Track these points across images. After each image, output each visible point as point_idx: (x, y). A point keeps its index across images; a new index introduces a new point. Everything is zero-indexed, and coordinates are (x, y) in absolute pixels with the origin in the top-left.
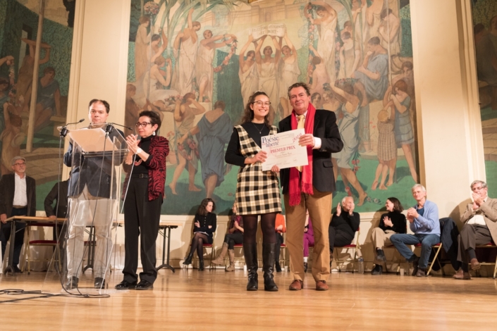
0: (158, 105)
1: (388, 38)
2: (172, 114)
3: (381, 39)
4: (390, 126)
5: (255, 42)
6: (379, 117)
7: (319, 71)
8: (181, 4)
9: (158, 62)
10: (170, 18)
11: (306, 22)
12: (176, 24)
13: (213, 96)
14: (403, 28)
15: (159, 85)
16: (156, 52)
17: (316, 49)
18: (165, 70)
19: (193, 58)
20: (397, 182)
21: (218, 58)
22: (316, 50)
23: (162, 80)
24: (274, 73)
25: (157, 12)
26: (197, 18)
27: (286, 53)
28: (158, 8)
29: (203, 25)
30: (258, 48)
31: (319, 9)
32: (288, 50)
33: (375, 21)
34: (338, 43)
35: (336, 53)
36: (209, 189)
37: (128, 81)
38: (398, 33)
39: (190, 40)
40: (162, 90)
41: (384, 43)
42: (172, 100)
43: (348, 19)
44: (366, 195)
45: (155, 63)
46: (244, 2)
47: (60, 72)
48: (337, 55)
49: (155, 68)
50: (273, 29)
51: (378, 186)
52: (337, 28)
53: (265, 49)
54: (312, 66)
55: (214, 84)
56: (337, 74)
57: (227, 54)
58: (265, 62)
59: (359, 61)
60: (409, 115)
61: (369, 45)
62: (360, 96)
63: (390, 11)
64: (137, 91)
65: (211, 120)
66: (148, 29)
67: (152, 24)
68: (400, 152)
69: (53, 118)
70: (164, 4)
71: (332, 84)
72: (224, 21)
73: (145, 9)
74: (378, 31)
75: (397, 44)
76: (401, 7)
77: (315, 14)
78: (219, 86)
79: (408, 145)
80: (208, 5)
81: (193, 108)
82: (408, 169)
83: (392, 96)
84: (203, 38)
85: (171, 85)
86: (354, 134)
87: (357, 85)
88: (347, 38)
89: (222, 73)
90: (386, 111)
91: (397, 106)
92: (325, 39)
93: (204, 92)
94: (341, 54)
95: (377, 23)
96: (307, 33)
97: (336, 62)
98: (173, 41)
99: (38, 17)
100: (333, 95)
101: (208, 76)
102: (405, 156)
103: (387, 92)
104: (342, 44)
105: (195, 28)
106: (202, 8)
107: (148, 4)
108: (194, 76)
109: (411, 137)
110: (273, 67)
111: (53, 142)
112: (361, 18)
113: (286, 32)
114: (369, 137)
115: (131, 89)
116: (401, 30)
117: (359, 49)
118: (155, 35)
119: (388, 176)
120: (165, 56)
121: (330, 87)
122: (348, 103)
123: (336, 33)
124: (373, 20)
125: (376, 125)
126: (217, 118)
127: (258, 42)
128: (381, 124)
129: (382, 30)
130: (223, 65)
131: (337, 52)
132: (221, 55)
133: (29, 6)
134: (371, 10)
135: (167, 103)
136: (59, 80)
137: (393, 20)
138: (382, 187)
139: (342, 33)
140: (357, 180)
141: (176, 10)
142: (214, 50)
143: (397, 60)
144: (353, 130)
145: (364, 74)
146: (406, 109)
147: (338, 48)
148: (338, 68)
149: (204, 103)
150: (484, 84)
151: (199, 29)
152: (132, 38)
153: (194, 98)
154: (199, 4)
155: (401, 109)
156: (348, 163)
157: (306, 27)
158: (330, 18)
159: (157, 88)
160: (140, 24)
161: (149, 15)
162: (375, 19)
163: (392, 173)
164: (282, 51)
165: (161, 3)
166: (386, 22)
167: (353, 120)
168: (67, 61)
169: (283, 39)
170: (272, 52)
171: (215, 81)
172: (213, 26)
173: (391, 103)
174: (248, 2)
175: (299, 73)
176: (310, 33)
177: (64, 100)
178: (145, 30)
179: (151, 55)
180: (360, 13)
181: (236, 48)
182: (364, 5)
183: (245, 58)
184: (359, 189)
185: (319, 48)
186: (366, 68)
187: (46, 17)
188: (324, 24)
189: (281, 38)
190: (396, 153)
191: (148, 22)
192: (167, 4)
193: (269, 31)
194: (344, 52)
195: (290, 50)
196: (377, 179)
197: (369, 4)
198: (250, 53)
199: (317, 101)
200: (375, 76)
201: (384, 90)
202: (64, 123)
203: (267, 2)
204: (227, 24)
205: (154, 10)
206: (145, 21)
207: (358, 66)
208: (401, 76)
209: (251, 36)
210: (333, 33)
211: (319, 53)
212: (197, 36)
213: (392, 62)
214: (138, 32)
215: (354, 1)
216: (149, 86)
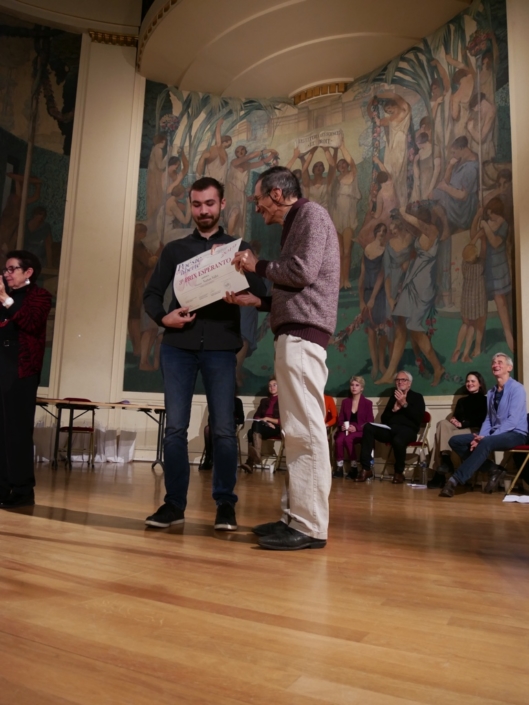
1: (478, 137)
3: (469, 139)
4: (479, 268)
5: (302, 157)
6: (465, 255)
7: (386, 192)
8: (208, 115)
9: (176, 193)
10: (193, 133)
11: (370, 124)
12: (200, 141)
13: (245, 234)
14: (500, 120)
15: (176, 222)
16: (174, 181)
17: (382, 161)
18: (185, 204)
20: (486, 352)
22: (383, 163)
23: (180, 216)
24: (326, 199)
25: (177, 128)
26: (228, 130)
27: (342, 170)
28: (178, 121)
29: (234, 140)
30: (306, 165)
31: (386, 105)
32: (344, 165)
33: (462, 113)
35: (408, 165)
37: (137, 220)
38: (492, 129)
39: (217, 162)
40: (181, 230)
41: (474, 144)
43: (425, 114)
44: (443, 371)
45: (172, 194)
46: (289, 104)
47: (52, 213)
48: (409, 168)
49: (171, 201)
50: (326, 138)
51: (460, 358)
52: (411, 129)
53: (315, 166)
54: (376, 186)
55: (247, 219)
56: (409, 195)
58: (314, 184)
59: (440, 173)
60: (505, 250)
61: (453, 150)
62: (439, 225)
63: (483, 96)
64: (148, 233)
66: (165, 150)
68: (492, 306)
70: (185, 118)
71: (403, 210)
72: (262, 133)
73: (161, 124)
74: (466, 127)
75: (491, 144)
76: (498, 88)
77: (381, 111)
78: (253, 221)
79: (502, 296)
80: (242, 113)
82: (502, 331)
83: (483, 222)
84: (235, 157)
86: (429, 281)
87: (436, 209)
88: (423, 142)
90: (474, 246)
91: (489, 238)
92: (394, 145)
93: (233, 230)
94: (415, 166)
95: (465, 115)
96: (370, 140)
97: (408, 178)
98: (196, 163)
99: (27, 145)
100: (403, 226)
101: (239, 208)
103: (476, 218)
104: (417, 151)
105: (225, 144)
106: (234, 117)
107: (166, 118)
109: (507, 283)
110: (325, 190)
112: (443, 111)
113: (342, 140)
114: (450, 284)
115: (141, 230)
116: (497, 123)
117: (440, 157)
118: (173, 158)
119: (474, 343)
120: (185, 185)
121: (399, 214)
122: (423, 236)
123: (409, 136)
124: (459, 112)
125: (460, 267)
127: (306, 157)
128: (467, 264)
129: (471, 126)
131: (409, 162)
133: (15, 132)
134: (456, 99)
137: (486, 108)
138: (466, 359)
139: (417, 135)
140: (432, 348)
141: (200, 123)
142: (249, 172)
143: (490, 169)
144: (429, 275)
145: (446, 192)
146: (501, 241)
147: (412, 157)
148: (411, 187)
151: (230, 145)
152: (144, 163)
154: (230, 112)
155: (495, 241)
156: (421, 324)
157: (370, 130)
158: (402, 115)
159: (174, 227)
160: (154, 145)
162: (462, 110)
163: (479, 338)
164: (337, 167)
165: (182, 115)
166: (477, 113)
167: (429, 261)
168: (61, 198)
170: (324, 169)
171: (249, 215)
172: (248, 140)
173: (480, 233)
174: (295, 104)
175: (358, 197)
176: (374, 139)
177: (57, 248)
178: (160, 151)
179: (167, 184)
180: (442, 104)
182: (447, 91)
184: (434, 361)
185: (386, 159)
186: (448, 183)
187: (37, 145)
188: (393, 124)
190: (486, 308)
191: (164, 141)
192: (189, 116)
193: (320, 141)
194: (419, 162)
195: (348, 165)
196: (458, 348)
197: (454, 89)
199: (382, 236)
200: (460, 194)
201: (473, 213)
202: (56, 276)
203: (319, 101)
204: (266, 135)
205: (172, 126)
206: (160, 141)
207: (438, 182)
208: (495, 193)
209: (296, 150)
210: (405, 137)
211: (387, 167)
212: (227, 155)
213: (485, 172)
214: (151, 155)
215: (434, 86)
216: (164, 224)
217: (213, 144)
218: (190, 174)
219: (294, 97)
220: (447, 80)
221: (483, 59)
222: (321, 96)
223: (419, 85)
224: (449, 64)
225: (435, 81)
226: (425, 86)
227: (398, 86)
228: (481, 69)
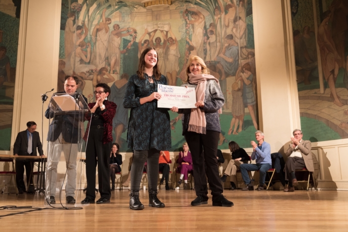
0: (81, 75)
1: (238, 35)
2: (91, 82)
3: (234, 36)
4: (240, 93)
5: (149, 34)
6: (233, 87)
8: (98, 5)
9: (81, 45)
10: (90, 14)
11: (184, 22)
12: (94, 19)
13: (120, 70)
14: (248, 30)
15: (82, 61)
16: (80, 38)
17: (191, 40)
18: (86, 51)
19: (106, 43)
20: (245, 130)
21: (124, 44)
22: (191, 41)
23: (84, 58)
24: (162, 55)
25: (81, 10)
26: (109, 15)
27: (170, 43)
28: (81, 7)
29: (113, 21)
30: (151, 38)
31: (193, 14)
32: (172, 40)
33: (230, 24)
34: (206, 37)
36: (118, 134)
37: (59, 58)
38: (245, 33)
39: (104, 31)
40: (84, 65)
41: (236, 39)
42: (91, 72)
43: (212, 22)
44: (224, 138)
45: (79, 46)
46: (142, 6)
47: (10, 50)
48: (205, 45)
49: (79, 50)
50: (162, 26)
51: (232, 132)
52: (205, 27)
53: (156, 39)
54: (188, 52)
55: (120, 62)
56: (205, 58)
57: (130, 41)
58: (156, 48)
59: (220, 50)
60: (252, 86)
61: (226, 40)
63: (240, 18)
64: (66, 66)
65: (119, 86)
66: (74, 21)
67: (76, 18)
68: (247, 110)
69: (5, 84)
70: (85, 5)
72: (127, 19)
73: (72, 7)
74: (232, 31)
75: (245, 40)
78: (124, 63)
79: (251, 106)
80: (117, 7)
81: (106, 78)
82: (252, 121)
83: (241, 73)
84: (113, 30)
85: (91, 62)
87: (218, 65)
88: (212, 34)
89: (127, 54)
90: (237, 83)
91: (244, 80)
92: (197, 34)
93: (114, 67)
95: (231, 25)
96: (184, 30)
97: (204, 50)
98: (92, 30)
101: (116, 56)
102: (249, 113)
103: (238, 71)
104: (208, 38)
105: (108, 22)
106: (112, 9)
107: (74, 4)
108: (106, 56)
109: (253, 100)
110: (162, 51)
111: (5, 100)
112: (221, 22)
113: (170, 28)
114: (226, 100)
115: (62, 63)
116: (247, 31)
117: (220, 42)
118: (79, 26)
119: (239, 126)
120: (86, 41)
123: (204, 31)
124: (229, 23)
125: (231, 92)
126: (123, 85)
127: (151, 34)
128: (234, 92)
129: (234, 30)
130: (127, 49)
131: (205, 43)
132: (126, 42)
134: (228, 16)
135: (88, 74)
136: (10, 56)
137: (242, 24)
138: (235, 133)
139: (208, 31)
141: (94, 9)
142: (121, 38)
143: (244, 50)
145: (223, 59)
146: (250, 82)
147: (206, 41)
148: (205, 54)
149: (114, 75)
150: (300, 68)
151: (110, 23)
152: (63, 27)
153: (107, 71)
154: (110, 6)
155: (247, 82)
157: (184, 25)
158: (200, 20)
159: (81, 63)
160: (68, 18)
161: (74, 12)
162: (230, 22)
163: (241, 124)
164: (168, 40)
165: (83, 3)
166: (237, 25)
168: (15, 42)
169: (169, 33)
170: (161, 41)
172: (120, 22)
173: (240, 78)
174: (145, 6)
175: (179, 56)
176: (187, 30)
177: (13, 71)
178: (72, 22)
179: (76, 40)
180: (220, 18)
181: (136, 37)
182: (223, 13)
183: (143, 45)
185: (193, 40)
186: (224, 54)
188: (196, 24)
189: (167, 32)
190: (244, 111)
191: (74, 17)
192: (87, 5)
193: (159, 27)
194: (209, 43)
195: (173, 40)
196: (231, 128)
197: (226, 13)
198: (146, 41)
200: (230, 60)
201: (236, 69)
202: (13, 87)
203: (158, 7)
204: (130, 20)
205: (78, 9)
206: (72, 16)
207: (219, 53)
208: (247, 61)
209: (146, 29)
210: (202, 31)
211: (193, 43)
212: (109, 28)
213: (241, 51)
214: (67, 23)
215: (216, 10)
216: (75, 62)
217: (101, 21)
218: (89, 36)
219: (145, 3)
220: (223, 8)
221: (240, 2)
222: (159, 5)
223: (209, 8)
224: (223, 1)
225: (216, 8)
226: (212, 8)
227: (198, 6)
228: (239, 6)
